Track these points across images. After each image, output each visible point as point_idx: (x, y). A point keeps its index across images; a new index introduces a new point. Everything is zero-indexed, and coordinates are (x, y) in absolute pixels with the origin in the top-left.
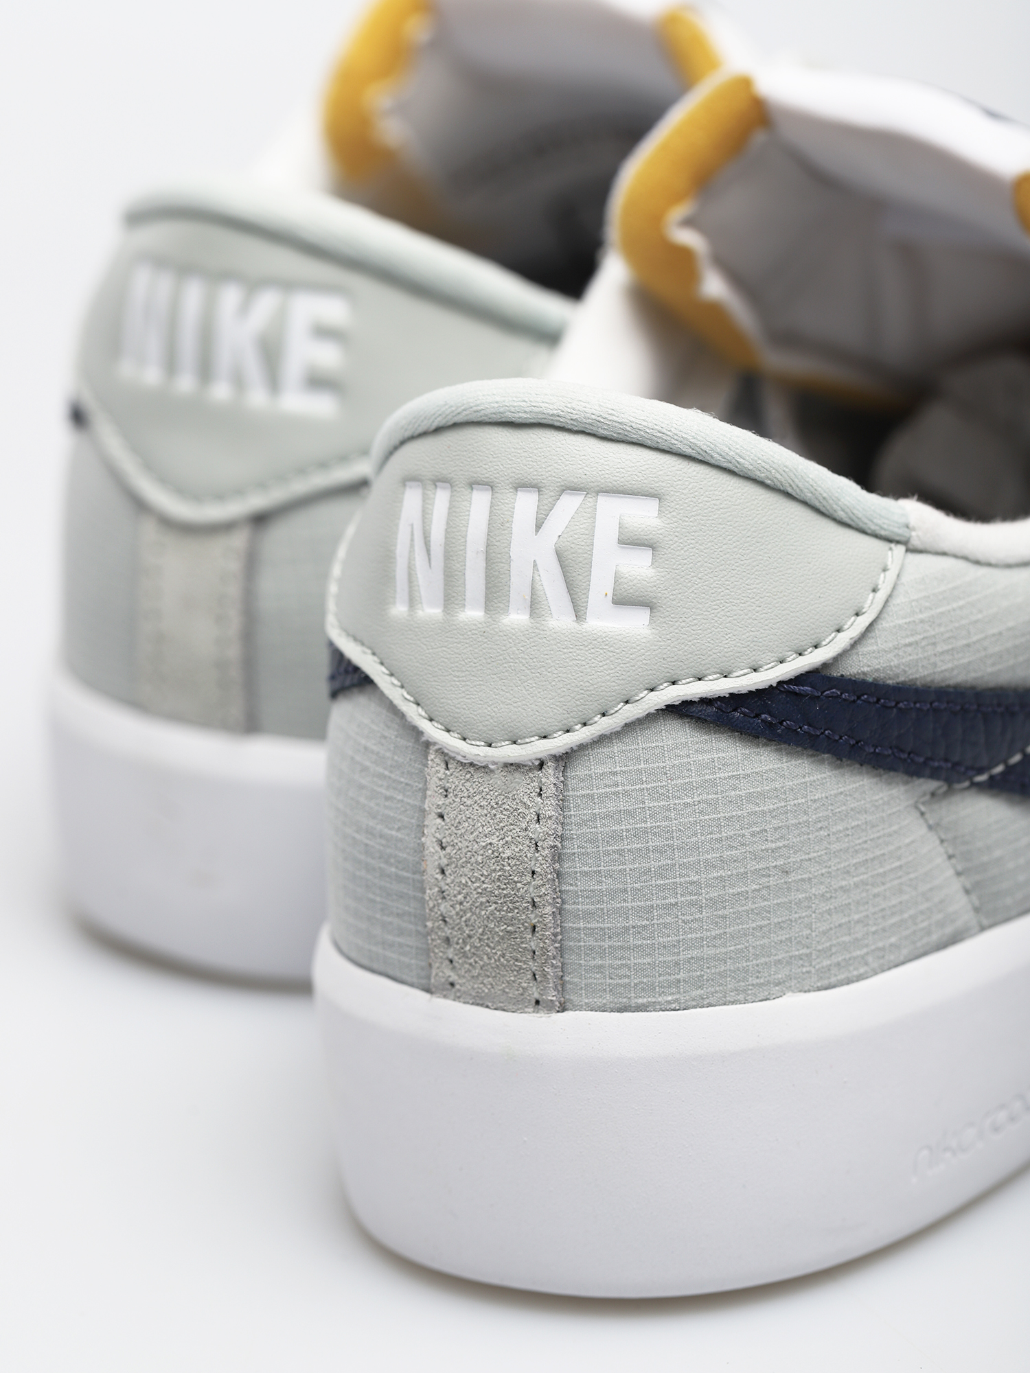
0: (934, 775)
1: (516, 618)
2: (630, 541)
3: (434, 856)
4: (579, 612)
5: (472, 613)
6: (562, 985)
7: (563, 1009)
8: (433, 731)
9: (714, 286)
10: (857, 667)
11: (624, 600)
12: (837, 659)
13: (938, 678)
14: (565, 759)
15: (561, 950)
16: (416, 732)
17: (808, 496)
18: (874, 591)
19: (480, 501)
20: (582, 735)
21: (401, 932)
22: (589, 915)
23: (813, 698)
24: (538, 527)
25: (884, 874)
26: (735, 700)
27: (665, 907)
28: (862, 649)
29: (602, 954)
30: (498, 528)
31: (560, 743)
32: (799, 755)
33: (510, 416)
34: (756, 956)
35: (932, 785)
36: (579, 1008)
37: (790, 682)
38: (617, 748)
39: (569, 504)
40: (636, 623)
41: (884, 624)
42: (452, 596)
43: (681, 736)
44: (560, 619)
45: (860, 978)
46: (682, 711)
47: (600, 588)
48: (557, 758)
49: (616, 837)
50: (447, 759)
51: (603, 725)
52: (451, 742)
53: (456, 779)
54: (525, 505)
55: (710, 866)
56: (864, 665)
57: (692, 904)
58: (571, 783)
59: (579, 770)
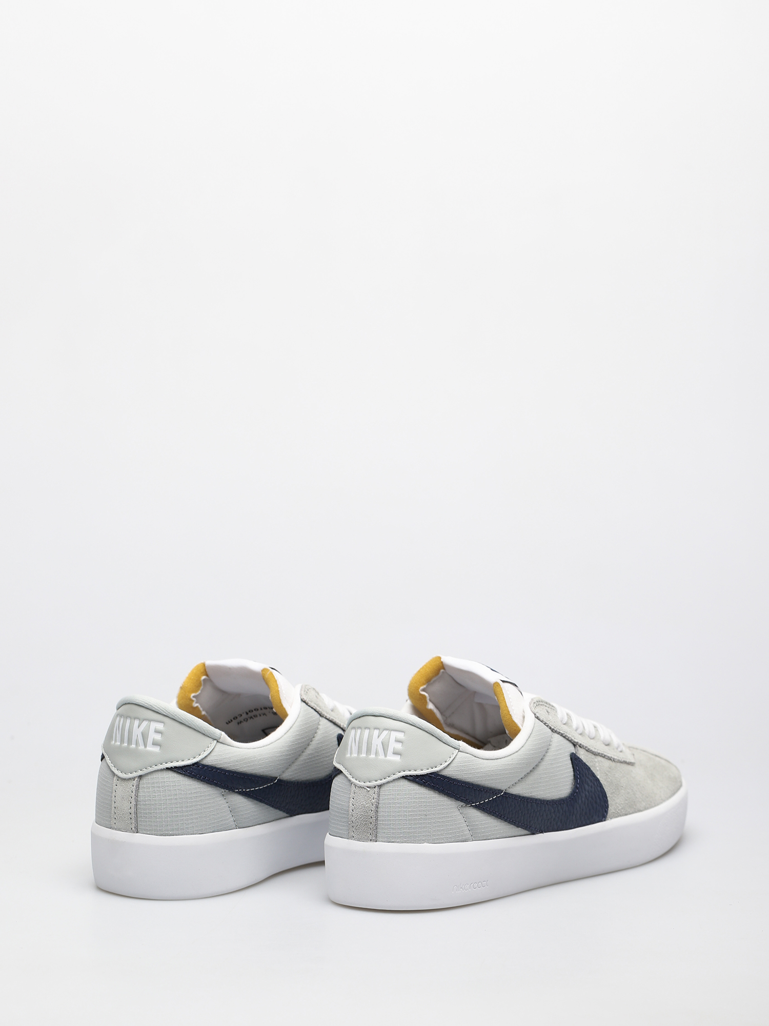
0: (462, 801)
1: (373, 756)
2: (398, 741)
3: (351, 807)
4: (386, 756)
5: (363, 755)
6: (376, 836)
7: (376, 841)
8: (353, 780)
9: (431, 706)
10: (445, 773)
11: (395, 753)
12: (441, 770)
13: (463, 779)
14: (380, 786)
15: (376, 828)
16: (350, 781)
17: (437, 736)
18: (450, 758)
19: (367, 731)
20: (384, 781)
21: (344, 826)
22: (383, 820)
23: (434, 778)
24: (378, 737)
25: (449, 821)
26: (417, 776)
27: (399, 820)
28: (446, 770)
29: (385, 829)
30: (370, 737)
31: (379, 782)
32: (431, 790)
33: (375, 714)
34: (419, 833)
35: (462, 804)
36: (380, 841)
37: (429, 774)
38: (391, 784)
39: (385, 733)
40: (397, 758)
41: (452, 765)
42: (359, 752)
43: (406, 783)
44: (381, 757)
45: (442, 843)
46: (405, 777)
47: (390, 750)
48: (378, 786)
49: (390, 803)
50: (355, 786)
51: (388, 779)
52: (357, 782)
53: (357, 790)
54: (376, 732)
55: (409, 811)
56: (446, 773)
57: (405, 819)
58: (381, 791)
59: (383, 789)
